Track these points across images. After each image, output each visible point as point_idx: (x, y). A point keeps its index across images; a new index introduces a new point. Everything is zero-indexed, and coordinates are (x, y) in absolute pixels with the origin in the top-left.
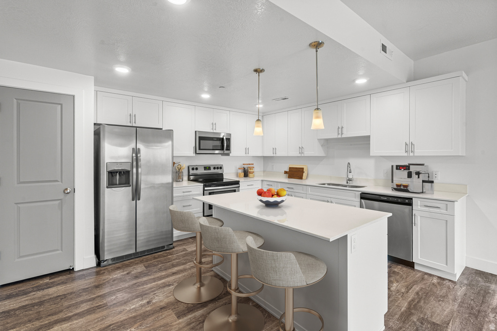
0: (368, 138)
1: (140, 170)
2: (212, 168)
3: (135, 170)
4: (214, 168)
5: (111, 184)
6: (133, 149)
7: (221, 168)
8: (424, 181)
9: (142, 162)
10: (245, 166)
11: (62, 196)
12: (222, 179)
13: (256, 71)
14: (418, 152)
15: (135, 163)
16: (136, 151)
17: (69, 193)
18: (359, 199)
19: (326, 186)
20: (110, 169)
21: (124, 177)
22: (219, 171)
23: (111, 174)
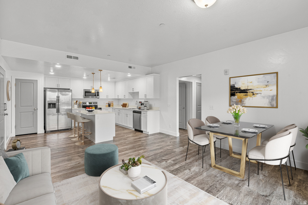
0: (138, 92)
1: (59, 103)
2: (92, 103)
3: (57, 103)
4: (94, 103)
5: (49, 107)
6: (57, 96)
7: (96, 103)
8: (145, 106)
9: (60, 101)
10: (109, 103)
11: (33, 111)
12: (97, 107)
13: (93, 73)
14: (148, 97)
15: (57, 101)
16: (58, 97)
17: (36, 110)
18: (132, 113)
19: (131, 109)
20: (49, 103)
21: (54, 105)
22: (96, 104)
23: (49, 104)
